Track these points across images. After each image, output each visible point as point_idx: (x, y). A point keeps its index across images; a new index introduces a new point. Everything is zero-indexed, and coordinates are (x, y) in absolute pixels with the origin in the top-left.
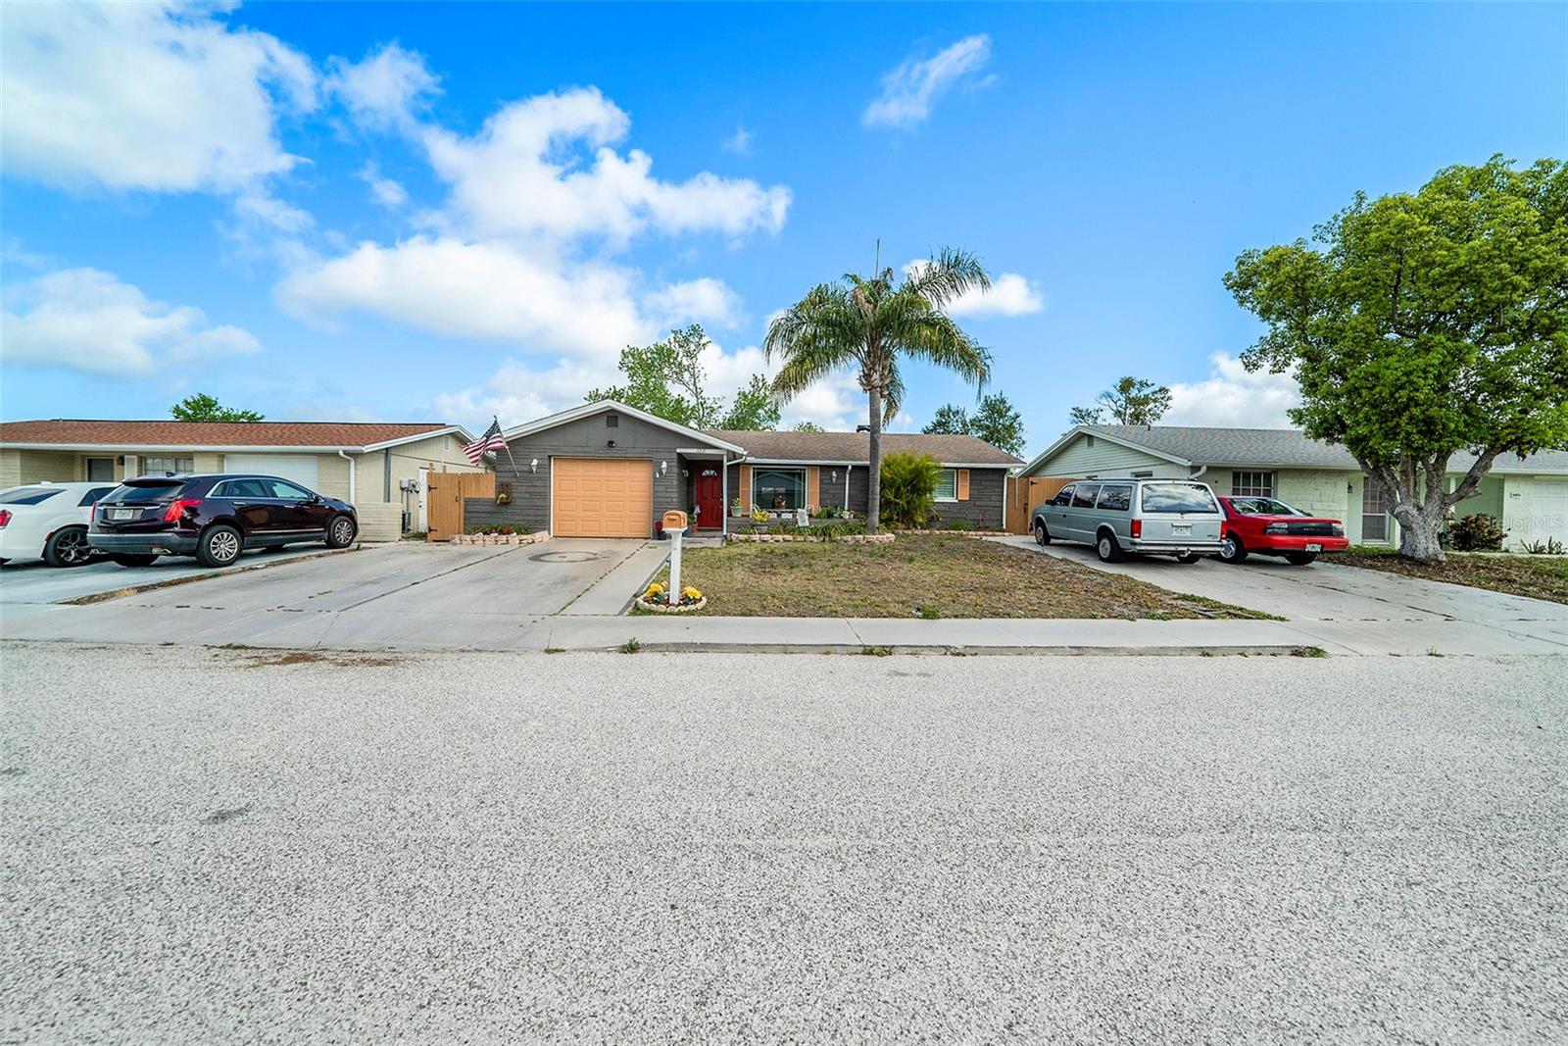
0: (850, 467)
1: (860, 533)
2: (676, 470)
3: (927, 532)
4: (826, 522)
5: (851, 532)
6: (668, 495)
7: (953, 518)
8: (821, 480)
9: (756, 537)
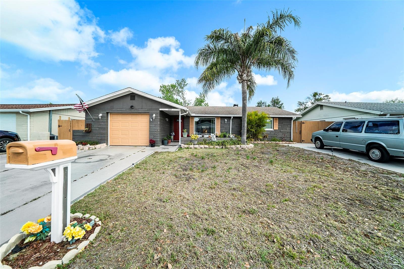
0: (232, 117)
1: (238, 144)
2: (159, 117)
3: (263, 142)
4: (223, 139)
5: (234, 144)
6: (155, 128)
7: (272, 137)
8: (221, 123)
9: (192, 146)
